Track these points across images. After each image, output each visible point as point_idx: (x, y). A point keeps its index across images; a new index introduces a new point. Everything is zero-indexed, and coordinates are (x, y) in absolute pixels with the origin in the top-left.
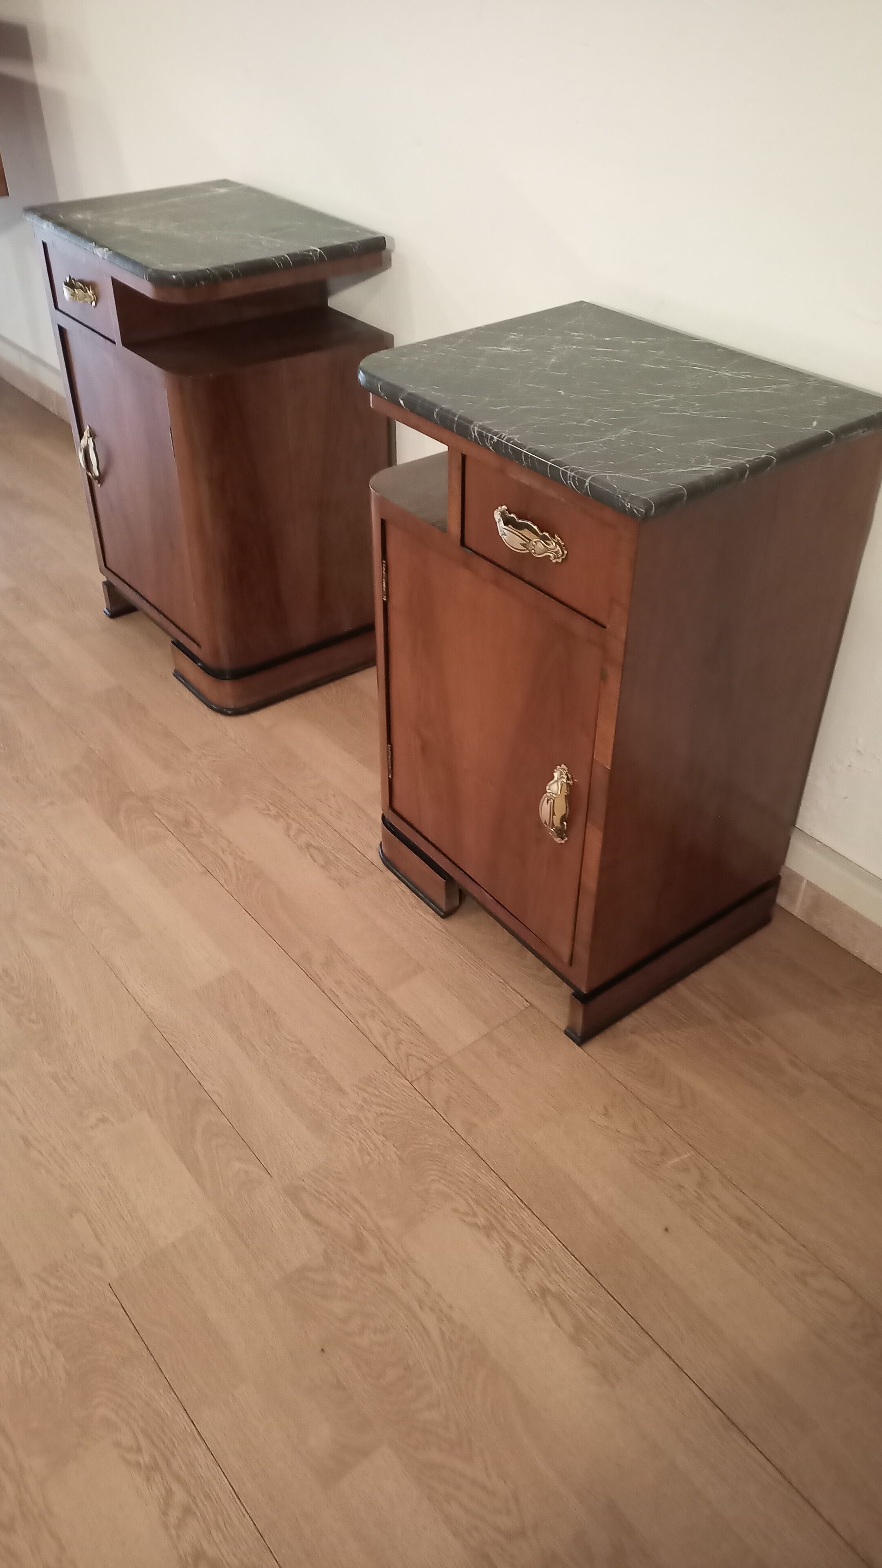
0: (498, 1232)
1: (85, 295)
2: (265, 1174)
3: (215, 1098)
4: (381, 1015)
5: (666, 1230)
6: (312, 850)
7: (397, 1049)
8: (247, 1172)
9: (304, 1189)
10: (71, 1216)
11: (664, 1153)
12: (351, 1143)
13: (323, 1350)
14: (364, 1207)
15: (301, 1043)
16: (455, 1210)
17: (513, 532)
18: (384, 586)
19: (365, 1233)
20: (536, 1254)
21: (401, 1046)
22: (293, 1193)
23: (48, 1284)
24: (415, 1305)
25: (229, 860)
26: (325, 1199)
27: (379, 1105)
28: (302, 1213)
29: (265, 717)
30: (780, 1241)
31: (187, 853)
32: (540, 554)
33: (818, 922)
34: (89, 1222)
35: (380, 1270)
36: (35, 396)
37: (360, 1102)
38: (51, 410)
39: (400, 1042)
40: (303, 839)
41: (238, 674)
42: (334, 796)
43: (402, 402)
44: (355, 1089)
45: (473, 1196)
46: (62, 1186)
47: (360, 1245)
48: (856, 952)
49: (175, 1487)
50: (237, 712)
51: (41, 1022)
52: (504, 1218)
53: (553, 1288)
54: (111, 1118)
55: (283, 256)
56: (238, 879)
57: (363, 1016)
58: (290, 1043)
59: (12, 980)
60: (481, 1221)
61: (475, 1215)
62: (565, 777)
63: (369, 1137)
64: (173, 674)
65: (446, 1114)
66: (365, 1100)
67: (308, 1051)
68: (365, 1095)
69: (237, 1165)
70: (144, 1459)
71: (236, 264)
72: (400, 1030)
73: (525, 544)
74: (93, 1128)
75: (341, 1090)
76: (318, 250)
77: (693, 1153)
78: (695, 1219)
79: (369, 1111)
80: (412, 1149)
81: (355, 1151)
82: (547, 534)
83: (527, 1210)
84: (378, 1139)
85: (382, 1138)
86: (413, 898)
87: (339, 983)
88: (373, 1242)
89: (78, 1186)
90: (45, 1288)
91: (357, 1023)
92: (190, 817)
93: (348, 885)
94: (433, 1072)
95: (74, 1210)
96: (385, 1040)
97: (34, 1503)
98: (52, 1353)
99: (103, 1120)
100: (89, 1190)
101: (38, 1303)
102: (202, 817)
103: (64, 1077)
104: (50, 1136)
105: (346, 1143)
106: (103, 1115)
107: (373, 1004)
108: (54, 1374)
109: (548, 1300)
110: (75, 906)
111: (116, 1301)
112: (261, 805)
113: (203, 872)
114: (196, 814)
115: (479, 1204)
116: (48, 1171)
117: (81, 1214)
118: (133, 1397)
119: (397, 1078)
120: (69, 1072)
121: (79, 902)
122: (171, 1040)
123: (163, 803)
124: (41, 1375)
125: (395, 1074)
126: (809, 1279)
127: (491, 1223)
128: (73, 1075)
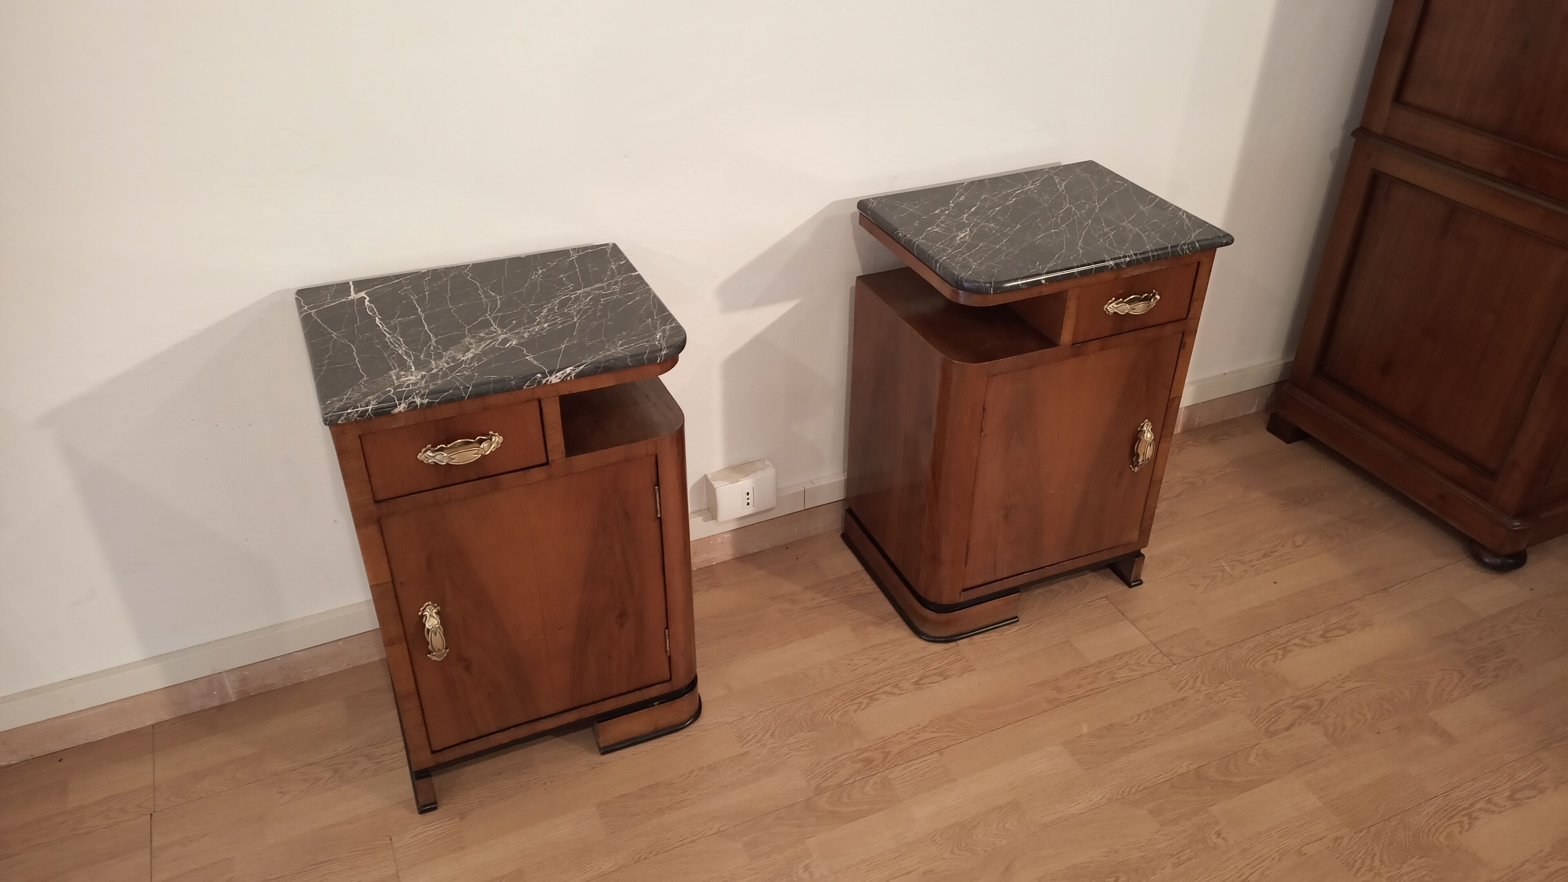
0: (1288, 646)
2: (1257, 747)
3: (1192, 767)
4: (1114, 669)
5: (1275, 583)
6: (921, 682)
7: (1144, 666)
8: (1257, 756)
9: (1267, 728)
10: (1305, 854)
11: (1223, 572)
13: (1378, 733)
14: (1277, 702)
15: (1140, 714)
16: (1274, 661)
19: (1296, 704)
20: (1299, 635)
21: (1142, 664)
22: (1271, 734)
23: (1360, 868)
24: (1341, 690)
25: (924, 736)
26: (1274, 719)
27: (1195, 682)
28: (1286, 731)
30: (1276, 546)
31: (911, 763)
34: (1308, 844)
35: (1321, 701)
39: (1139, 664)
42: (852, 660)
44: (1181, 691)
45: (1263, 652)
46: (1280, 860)
47: (1306, 708)
49: (1478, 806)
51: (1118, 875)
52: (1276, 642)
54: (1217, 829)
56: (953, 732)
57: (1113, 678)
58: (1140, 720)
63: (1222, 691)
64: (603, 754)
66: (1192, 689)
67: (1148, 711)
69: (1252, 760)
70: (1466, 820)
72: (1127, 662)
74: (1227, 841)
75: (1183, 699)
77: (1221, 560)
78: (1266, 572)
81: (1233, 699)
84: (1222, 686)
85: (1223, 685)
86: (993, 635)
87: (1079, 686)
89: (1279, 850)
90: (1363, 869)
91: (1120, 682)
92: (859, 757)
93: (971, 667)
94: (1165, 653)
95: (1300, 853)
96: (1135, 671)
97: (1507, 875)
98: (1410, 865)
99: (1219, 834)
100: (1282, 844)
101: (1376, 873)
102: (859, 749)
103: (1178, 858)
104: (1236, 867)
105: (1228, 703)
106: (1214, 834)
107: (1103, 671)
108: (1424, 864)
109: (1328, 636)
110: (972, 849)
111: (1366, 830)
112: (855, 707)
113: (941, 754)
114: (855, 754)
115: (1269, 651)
116: (1268, 869)
117: (1303, 848)
118: (1429, 824)
119: (1171, 670)
120: (1172, 856)
121: (967, 845)
122: (1138, 789)
123: (830, 777)
124: (1426, 872)
125: (1168, 670)
126: (1297, 544)
127: (1281, 648)
128: (1175, 853)
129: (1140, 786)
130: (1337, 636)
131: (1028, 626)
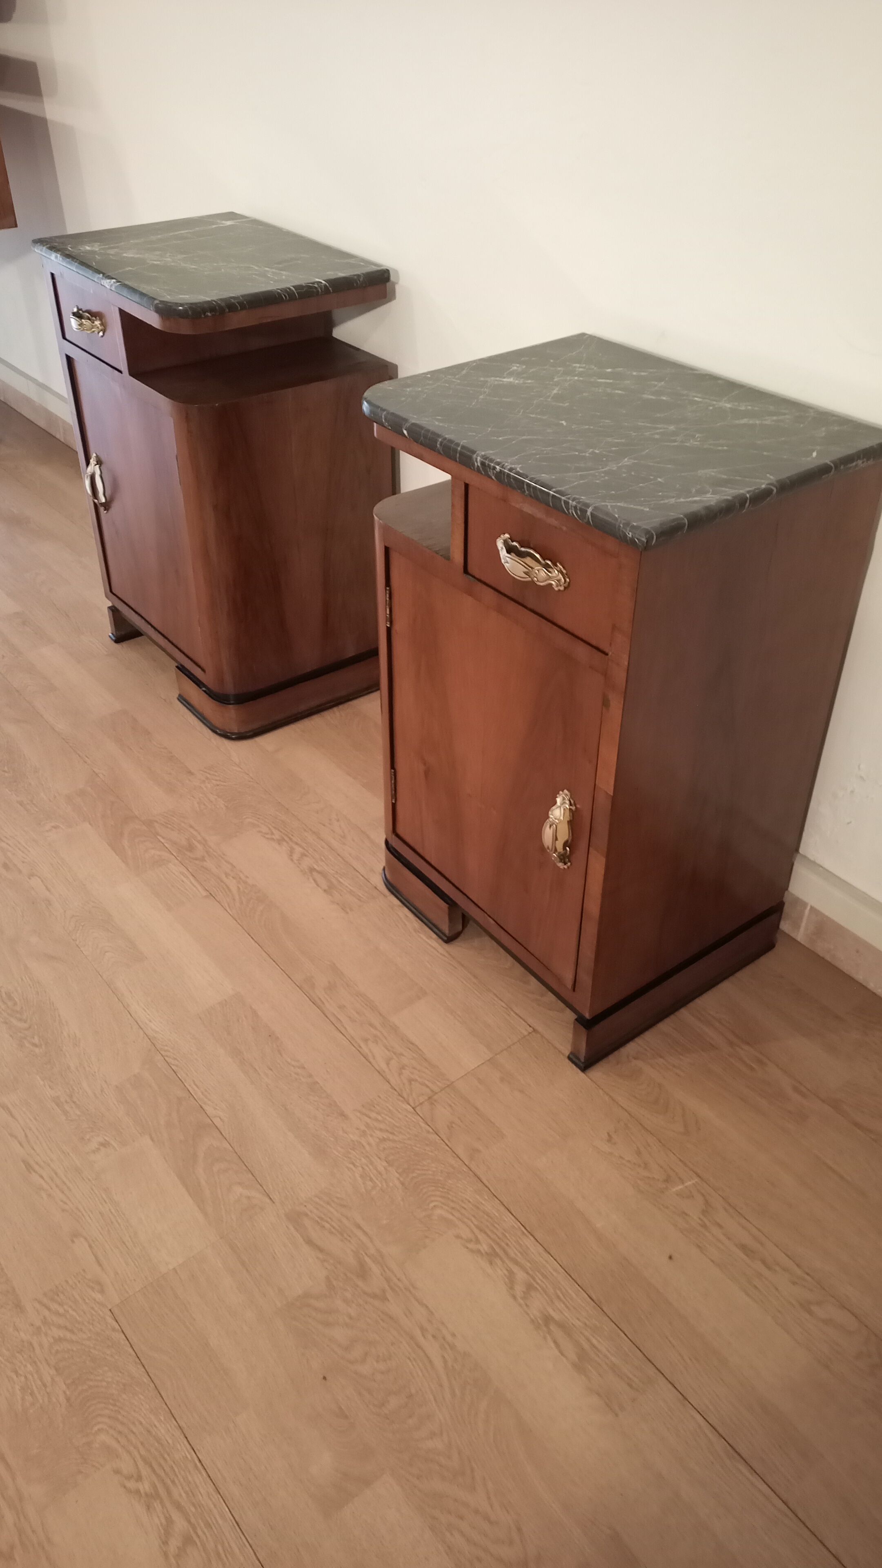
0: (501, 1259)
1: (92, 325)
2: (268, 1200)
3: (217, 1121)
4: (385, 1041)
5: (670, 1258)
6: (315, 874)
7: (400, 1074)
8: (249, 1198)
9: (307, 1215)
10: (73, 1241)
11: (667, 1180)
12: (354, 1169)
13: (325, 1378)
14: (365, 1233)
15: (304, 1068)
16: (458, 1237)
17: (516, 561)
18: (388, 612)
19: (367, 1259)
20: (539, 1282)
21: (404, 1071)
22: (295, 1218)
23: (49, 1309)
24: (418, 1333)
25: (232, 884)
26: (327, 1225)
27: (381, 1130)
28: (304, 1240)
29: (268, 741)
30: (785, 1270)
31: (191, 877)
32: (542, 582)
33: (820, 948)
34: (90, 1246)
35: (384, 1299)
36: (42, 424)
37: (363, 1128)
38: (58, 436)
39: (403, 1067)
40: (307, 862)
41: (242, 699)
42: (338, 821)
43: (405, 432)
44: (358, 1114)
45: (477, 1223)
46: (63, 1210)
47: (363, 1272)
48: (860, 977)
49: (176, 1516)
50: (241, 737)
51: (43, 1047)
52: (507, 1245)
53: (556, 1316)
54: (113, 1142)
55: (289, 289)
56: (241, 903)
57: (366, 1040)
58: (293, 1068)
59: (15, 1004)
60: (484, 1247)
61: (478, 1241)
62: (568, 802)
63: (372, 1163)
64: (178, 699)
65: (449, 1141)
66: (367, 1125)
67: (310, 1076)
68: (368, 1121)
69: (239, 1190)
70: (145, 1487)
71: (242, 296)
72: (403, 1055)
73: (527, 572)
74: (94, 1153)
75: (343, 1115)
76: (323, 282)
77: (697, 1180)
78: (699, 1247)
79: (371, 1136)
80: (414, 1175)
81: (357, 1176)
82: (549, 562)
83: (530, 1236)
84: (381, 1165)
85: (385, 1164)
86: (414, 923)
87: (342, 1007)
88: (375, 1269)
89: (80, 1211)
90: (46, 1313)
91: (360, 1047)
92: (194, 842)
93: (351, 910)
94: (436, 1097)
95: (75, 1235)
96: (388, 1064)
97: (33, 1531)
98: (52, 1379)
99: (105, 1144)
100: (91, 1215)
101: (39, 1328)
102: (205, 841)
103: (66, 1102)
104: (52, 1160)
105: (348, 1168)
106: (105, 1139)
107: (376, 1029)
108: (54, 1400)
109: (551, 1327)
110: (78, 930)
111: (117, 1327)
112: (264, 829)
113: (206, 897)
114: (199, 838)
115: (481, 1230)
116: (49, 1195)
117: (82, 1239)
118: (134, 1423)
119: (400, 1103)
120: (71, 1096)
121: (83, 926)
122: (174, 1065)
123: (167, 827)
124: (41, 1401)
125: (398, 1100)
126: (814, 1308)
127: (494, 1250)
128: (75, 1099)
129: (177, 1066)
130: (555, 1342)
131: (441, 954)
